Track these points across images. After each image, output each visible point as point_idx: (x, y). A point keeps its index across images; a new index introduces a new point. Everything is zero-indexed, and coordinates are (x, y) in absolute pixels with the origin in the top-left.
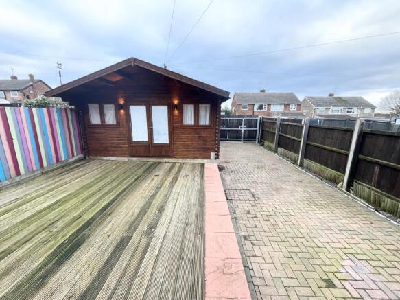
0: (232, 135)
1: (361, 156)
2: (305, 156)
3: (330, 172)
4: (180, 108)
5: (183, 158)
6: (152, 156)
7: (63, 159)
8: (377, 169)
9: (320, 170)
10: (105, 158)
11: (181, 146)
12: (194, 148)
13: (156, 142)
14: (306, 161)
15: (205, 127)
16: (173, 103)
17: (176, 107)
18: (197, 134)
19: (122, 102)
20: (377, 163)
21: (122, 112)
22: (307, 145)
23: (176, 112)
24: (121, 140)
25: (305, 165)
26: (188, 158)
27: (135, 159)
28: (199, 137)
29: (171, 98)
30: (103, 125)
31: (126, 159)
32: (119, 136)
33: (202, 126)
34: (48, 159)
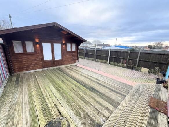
1: (111, 56)
2: (96, 58)
3: (104, 61)
4: (65, 44)
5: (67, 64)
8: (114, 58)
9: (101, 61)
11: (66, 60)
12: (71, 60)
13: (56, 59)
14: (96, 60)
16: (63, 43)
18: (72, 54)
19: (37, 41)
20: (114, 57)
21: (38, 46)
22: (96, 55)
23: (64, 46)
24: (37, 60)
25: (96, 61)
27: (46, 69)
29: (61, 40)
30: (25, 53)
31: (41, 70)
32: (36, 58)
33: (73, 51)
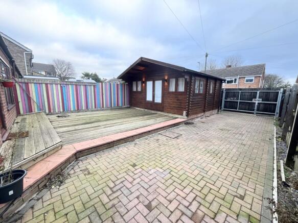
0: (243, 106)
4: (168, 81)
5: (168, 113)
6: (153, 110)
7: (120, 105)
10: (137, 108)
11: (167, 105)
12: (174, 107)
13: (155, 101)
15: (181, 93)
16: (165, 78)
17: (166, 80)
18: (176, 97)
19: (144, 80)
21: (144, 85)
23: (166, 84)
26: (170, 113)
27: (146, 110)
28: (178, 100)
29: (164, 76)
30: (137, 92)
32: (142, 97)
33: (179, 92)
34: (114, 104)
